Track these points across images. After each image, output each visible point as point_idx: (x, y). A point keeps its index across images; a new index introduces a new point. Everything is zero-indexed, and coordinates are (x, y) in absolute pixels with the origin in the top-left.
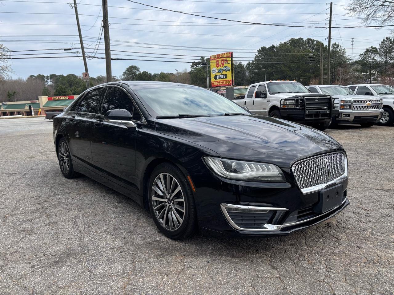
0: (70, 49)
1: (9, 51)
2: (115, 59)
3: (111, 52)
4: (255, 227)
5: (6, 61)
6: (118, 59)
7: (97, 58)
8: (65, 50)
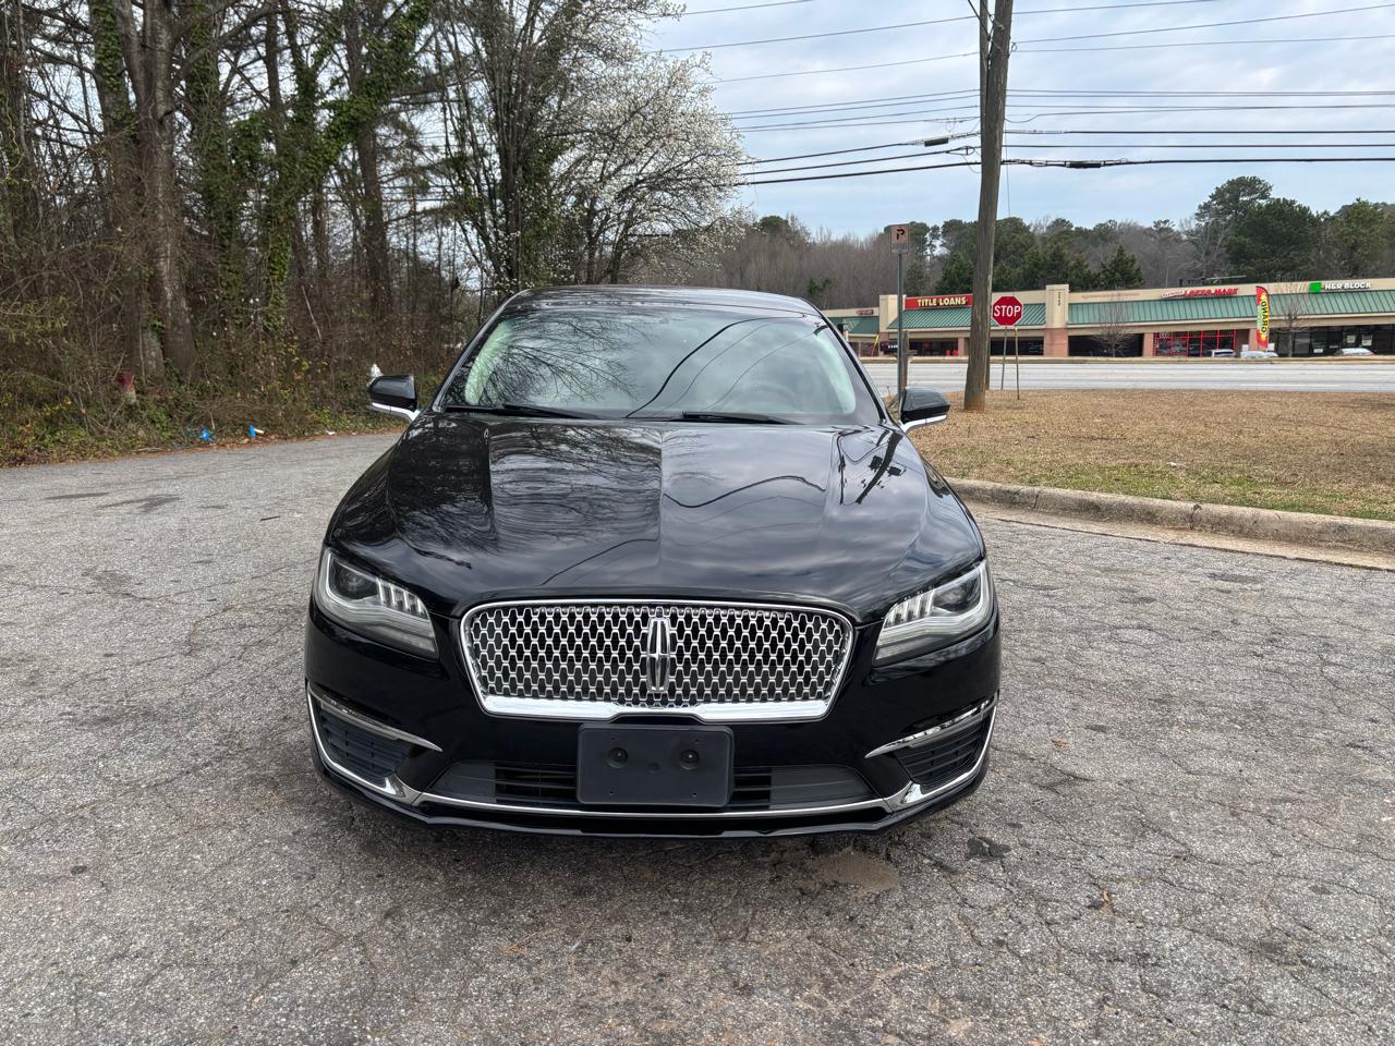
0: (944, 141)
1: (750, 161)
2: (1097, 165)
6: (1105, 165)
7: (1031, 163)
8: (929, 143)
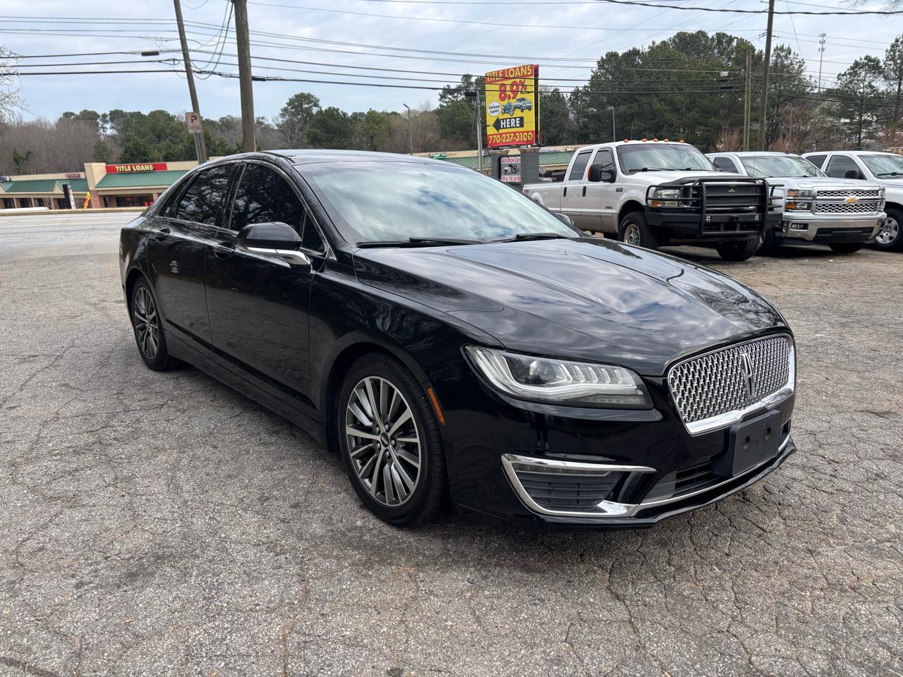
0: (156, 53)
1: (13, 56)
2: (263, 80)
3: (253, 62)
4: (580, 508)
5: (7, 82)
6: (268, 80)
7: (220, 74)
8: (145, 54)
